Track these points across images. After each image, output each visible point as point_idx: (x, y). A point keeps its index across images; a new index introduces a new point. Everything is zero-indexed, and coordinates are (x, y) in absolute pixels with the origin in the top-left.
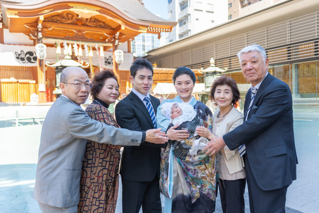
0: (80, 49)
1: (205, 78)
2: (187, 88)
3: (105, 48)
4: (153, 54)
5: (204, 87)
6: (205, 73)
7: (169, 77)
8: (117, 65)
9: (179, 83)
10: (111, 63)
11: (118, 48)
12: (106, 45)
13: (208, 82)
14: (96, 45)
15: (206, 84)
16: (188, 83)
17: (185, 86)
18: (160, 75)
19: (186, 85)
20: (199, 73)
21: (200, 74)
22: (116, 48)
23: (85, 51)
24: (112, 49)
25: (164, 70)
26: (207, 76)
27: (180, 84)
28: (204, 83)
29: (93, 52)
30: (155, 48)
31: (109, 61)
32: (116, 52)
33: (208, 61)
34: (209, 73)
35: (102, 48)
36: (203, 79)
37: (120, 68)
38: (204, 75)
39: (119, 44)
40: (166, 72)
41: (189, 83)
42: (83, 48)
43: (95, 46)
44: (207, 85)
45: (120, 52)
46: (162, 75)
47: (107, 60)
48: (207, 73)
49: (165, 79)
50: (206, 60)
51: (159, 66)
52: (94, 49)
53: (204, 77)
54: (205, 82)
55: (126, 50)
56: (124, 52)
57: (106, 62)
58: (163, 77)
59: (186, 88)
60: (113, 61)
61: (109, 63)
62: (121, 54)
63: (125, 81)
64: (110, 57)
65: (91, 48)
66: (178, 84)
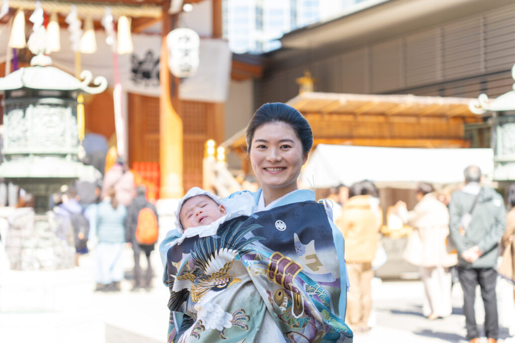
0: (54, 25)
1: (492, 130)
2: (283, 159)
3: (137, 25)
4: (300, 43)
5: (492, 164)
6: (494, 115)
7: (358, 125)
8: (174, 83)
9: (262, 143)
10: (154, 74)
11: (179, 23)
12: (138, 12)
13: (504, 146)
14: (107, 15)
15: (495, 153)
16: (286, 146)
17: (277, 154)
18: (327, 117)
19: (280, 151)
20: (469, 111)
21: (474, 117)
22: (172, 22)
23: (70, 34)
24: (158, 26)
25: (343, 100)
26: (501, 124)
27: (264, 147)
28: (488, 147)
29: (97, 39)
30: (302, 22)
31: (147, 67)
32: (174, 36)
33: (506, 67)
34: (509, 113)
35: (125, 25)
36: (486, 135)
37: (186, 92)
38: (490, 122)
39: (182, 11)
40: (350, 109)
41: (290, 147)
42: (63, 24)
43: (102, 17)
44: (501, 157)
45: (188, 39)
46: (335, 118)
47: (141, 63)
48: (501, 114)
49: (345, 131)
50: (494, 66)
51: (322, 86)
52: (98, 26)
53: (489, 129)
54: (493, 144)
55: (207, 28)
56: (202, 37)
57: (135, 71)
58: (337, 125)
59: (279, 158)
60: (162, 67)
61: (147, 75)
62: (188, 45)
63: (200, 137)
64: (150, 53)
65: (89, 24)
66: (259, 147)
